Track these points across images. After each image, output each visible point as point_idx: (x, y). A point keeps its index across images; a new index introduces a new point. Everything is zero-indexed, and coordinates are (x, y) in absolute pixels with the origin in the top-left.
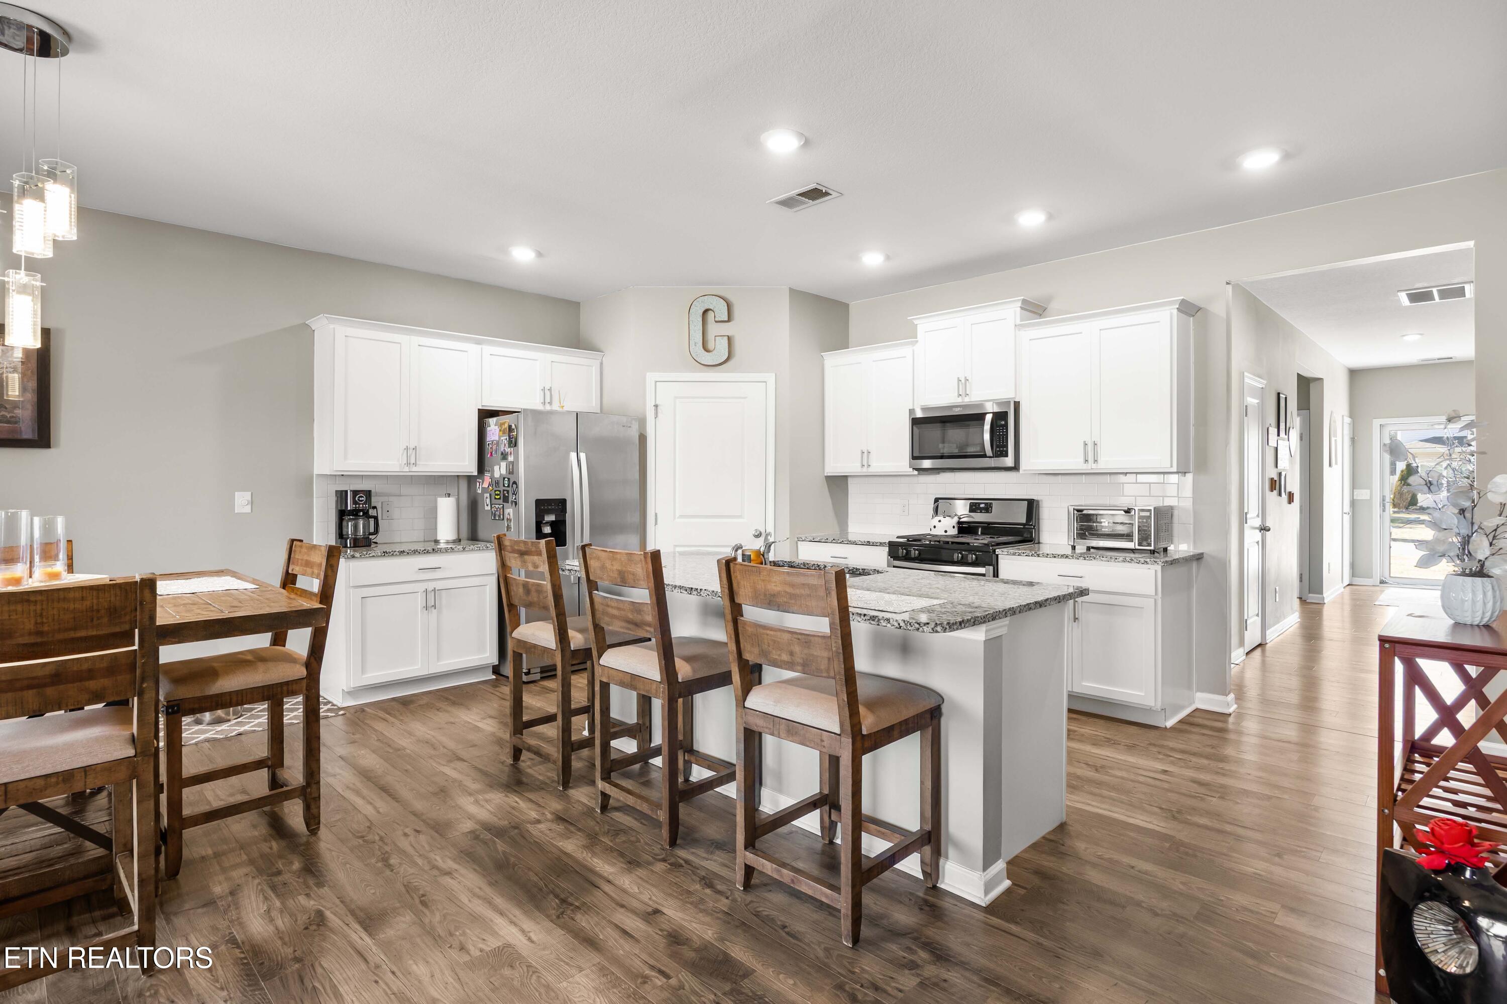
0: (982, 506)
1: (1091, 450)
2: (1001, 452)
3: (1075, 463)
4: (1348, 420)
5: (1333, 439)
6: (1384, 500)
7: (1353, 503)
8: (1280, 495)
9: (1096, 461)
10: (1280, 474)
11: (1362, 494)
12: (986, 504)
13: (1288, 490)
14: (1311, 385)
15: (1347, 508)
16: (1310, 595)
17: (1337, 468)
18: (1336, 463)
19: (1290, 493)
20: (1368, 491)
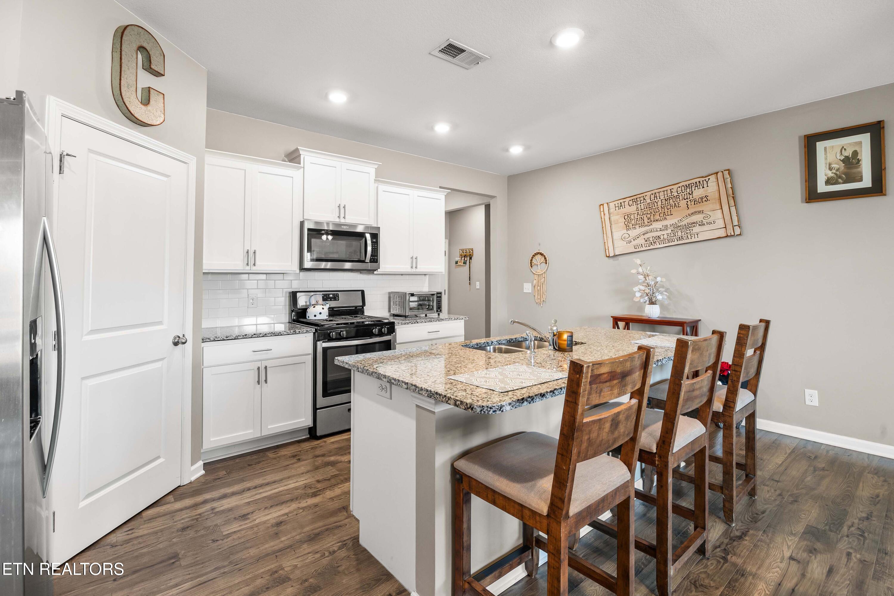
0: (331, 296)
1: (414, 260)
2: (374, 259)
3: (406, 268)
9: (416, 267)
12: (333, 294)
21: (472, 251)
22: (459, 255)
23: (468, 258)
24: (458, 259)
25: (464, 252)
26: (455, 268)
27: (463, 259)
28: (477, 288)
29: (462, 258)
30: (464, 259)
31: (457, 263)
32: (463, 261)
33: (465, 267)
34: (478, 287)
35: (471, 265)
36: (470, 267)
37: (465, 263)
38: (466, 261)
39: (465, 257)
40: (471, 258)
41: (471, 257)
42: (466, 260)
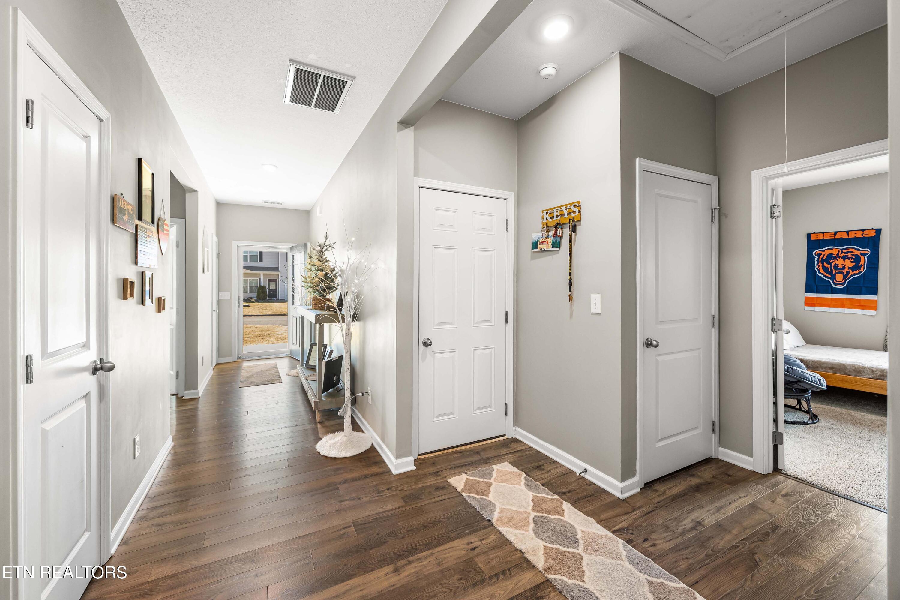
4: (215, 239)
5: (206, 249)
6: (239, 299)
7: (219, 302)
8: (143, 302)
10: (143, 274)
11: (225, 296)
13: (156, 294)
14: (186, 194)
15: (215, 307)
16: (186, 392)
17: (208, 274)
18: (208, 271)
19: (159, 299)
20: (229, 293)
21: (576, 210)
22: (541, 226)
23: (566, 231)
24: (537, 235)
25: (555, 214)
26: (532, 258)
27: (551, 233)
28: (593, 310)
29: (548, 232)
30: (556, 234)
31: (535, 245)
32: (551, 239)
33: (556, 256)
34: (596, 308)
35: (574, 249)
36: (570, 255)
37: (557, 244)
38: (561, 237)
39: (556, 227)
40: (573, 229)
41: (575, 226)
42: (559, 234)
